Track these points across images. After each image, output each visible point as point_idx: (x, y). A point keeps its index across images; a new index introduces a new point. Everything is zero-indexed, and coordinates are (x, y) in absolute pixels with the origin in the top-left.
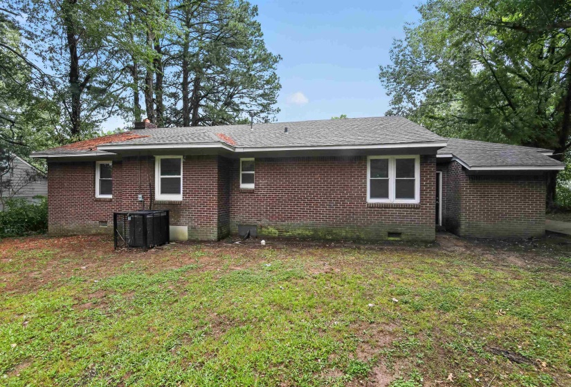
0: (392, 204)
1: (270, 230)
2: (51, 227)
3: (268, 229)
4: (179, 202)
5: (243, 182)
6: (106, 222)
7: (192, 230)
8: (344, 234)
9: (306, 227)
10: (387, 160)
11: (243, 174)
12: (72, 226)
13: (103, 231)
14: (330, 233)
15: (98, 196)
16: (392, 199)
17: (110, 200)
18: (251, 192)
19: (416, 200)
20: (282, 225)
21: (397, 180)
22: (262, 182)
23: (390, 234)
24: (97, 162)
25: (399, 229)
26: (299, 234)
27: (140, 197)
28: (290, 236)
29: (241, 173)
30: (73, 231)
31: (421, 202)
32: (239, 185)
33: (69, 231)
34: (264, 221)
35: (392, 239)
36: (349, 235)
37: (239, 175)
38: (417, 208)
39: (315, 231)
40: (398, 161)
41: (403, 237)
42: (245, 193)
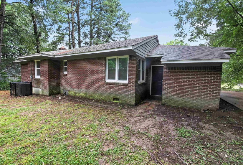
3: (71, 92)
4: (39, 79)
7: (43, 90)
9: (83, 92)
10: (115, 59)
11: (65, 67)
16: (116, 81)
18: (66, 75)
19: (127, 81)
20: (75, 91)
21: (119, 70)
22: (69, 71)
23: (114, 99)
25: (118, 97)
26: (81, 95)
27: (31, 77)
28: (78, 96)
31: (128, 83)
32: (63, 72)
34: (70, 89)
35: (115, 101)
36: (98, 98)
37: (63, 68)
38: (126, 86)
41: (120, 101)
42: (64, 76)
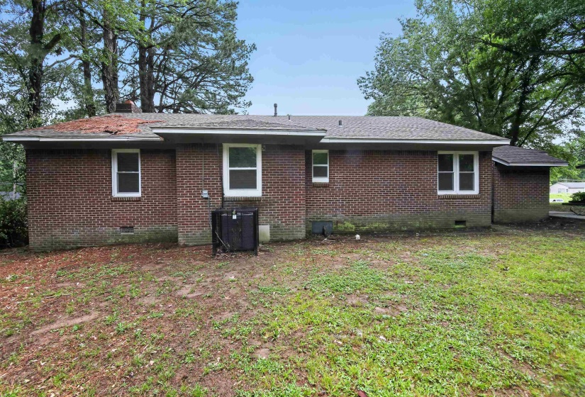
0: (457, 195)
1: (346, 226)
2: (35, 240)
3: (344, 224)
4: (258, 198)
5: (315, 176)
6: (132, 227)
7: (274, 229)
8: (418, 225)
9: (382, 220)
10: (452, 155)
11: (315, 167)
12: (75, 235)
13: (127, 240)
14: (405, 224)
15: (116, 194)
16: (456, 191)
17: (138, 200)
18: (325, 186)
19: (476, 191)
20: (359, 220)
21: (460, 174)
22: (338, 176)
23: (457, 222)
24: (113, 150)
25: (464, 218)
26: (376, 228)
27: (205, 194)
28: (367, 230)
29: (313, 165)
30: (74, 243)
31: (480, 193)
32: (311, 179)
33: (67, 243)
34: (340, 216)
35: (457, 226)
36: (422, 226)
37: (311, 168)
38: (478, 198)
39: (391, 223)
40: (461, 156)
41: (468, 224)
42: (318, 187)
